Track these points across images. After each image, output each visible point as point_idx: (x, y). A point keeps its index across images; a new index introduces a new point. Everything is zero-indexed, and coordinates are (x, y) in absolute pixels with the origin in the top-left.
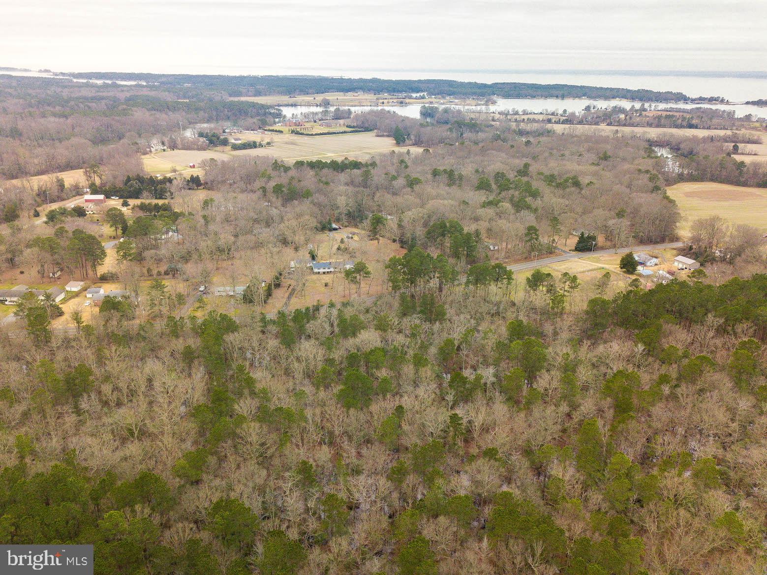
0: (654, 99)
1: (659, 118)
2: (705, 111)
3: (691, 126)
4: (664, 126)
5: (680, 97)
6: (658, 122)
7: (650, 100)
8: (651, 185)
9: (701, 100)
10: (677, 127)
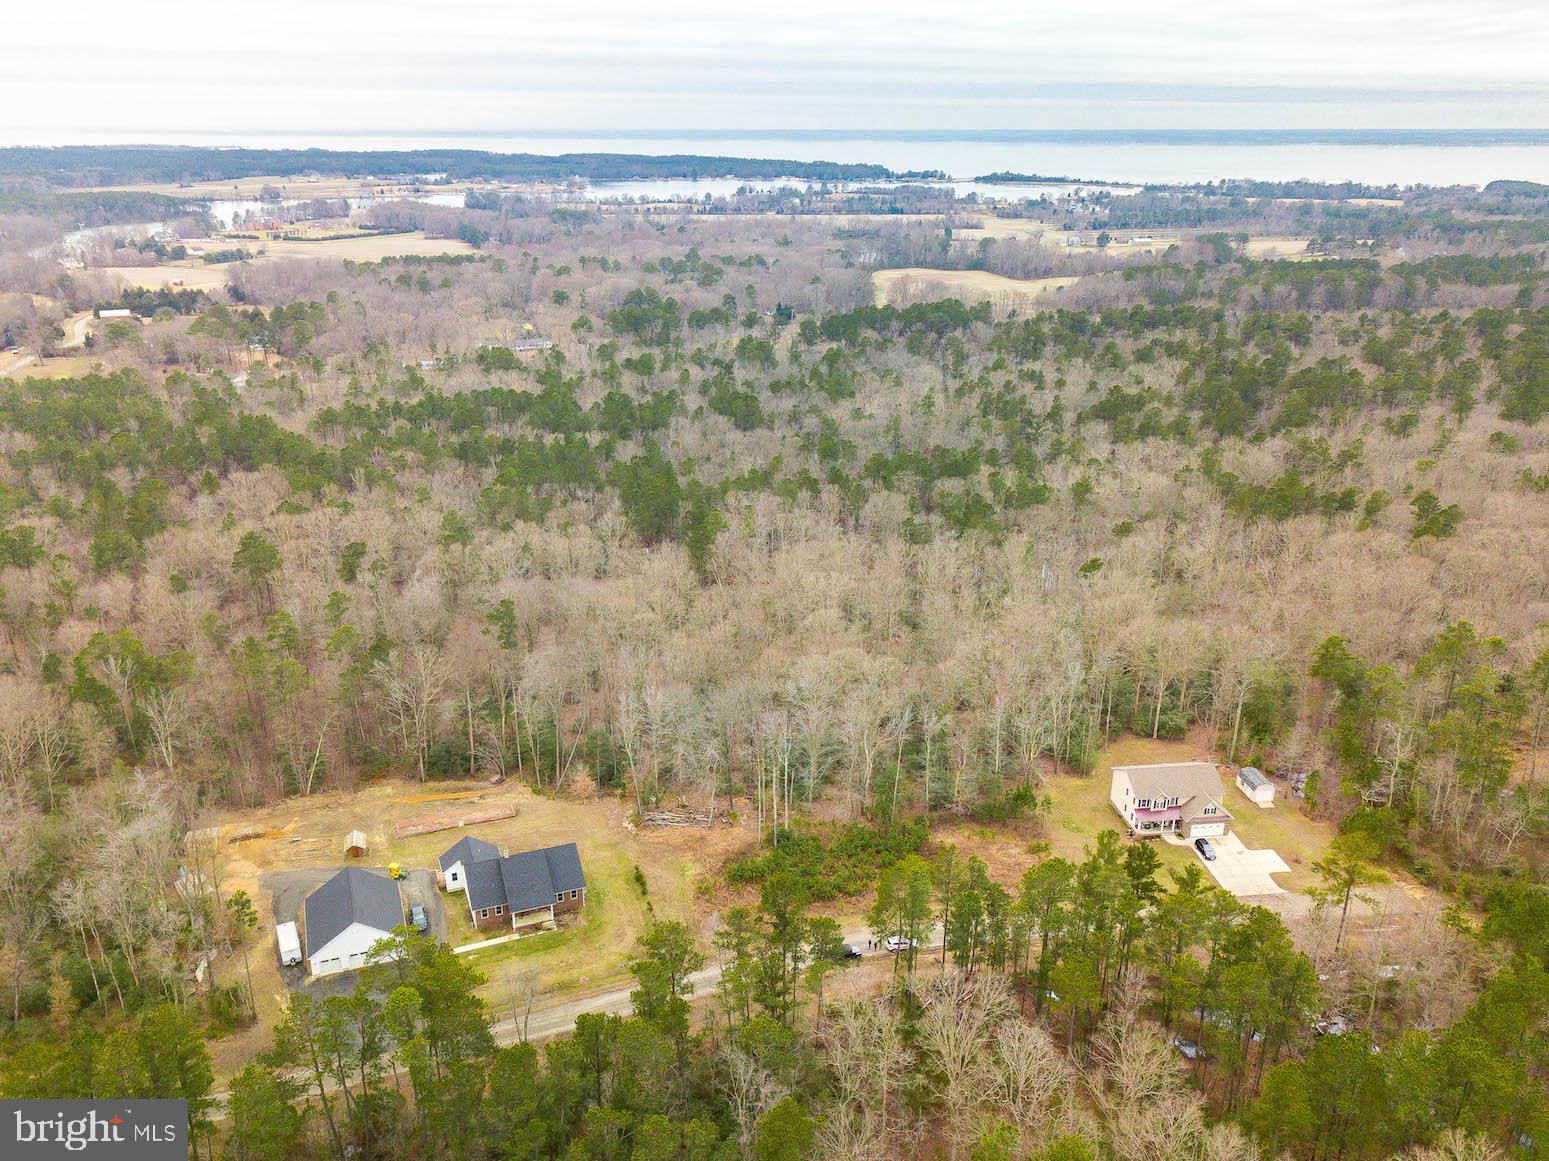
0: (840, 176)
1: (850, 201)
2: (914, 191)
3: (894, 211)
4: (858, 212)
5: (880, 173)
6: (848, 207)
7: (834, 177)
9: (911, 175)
10: (874, 212)
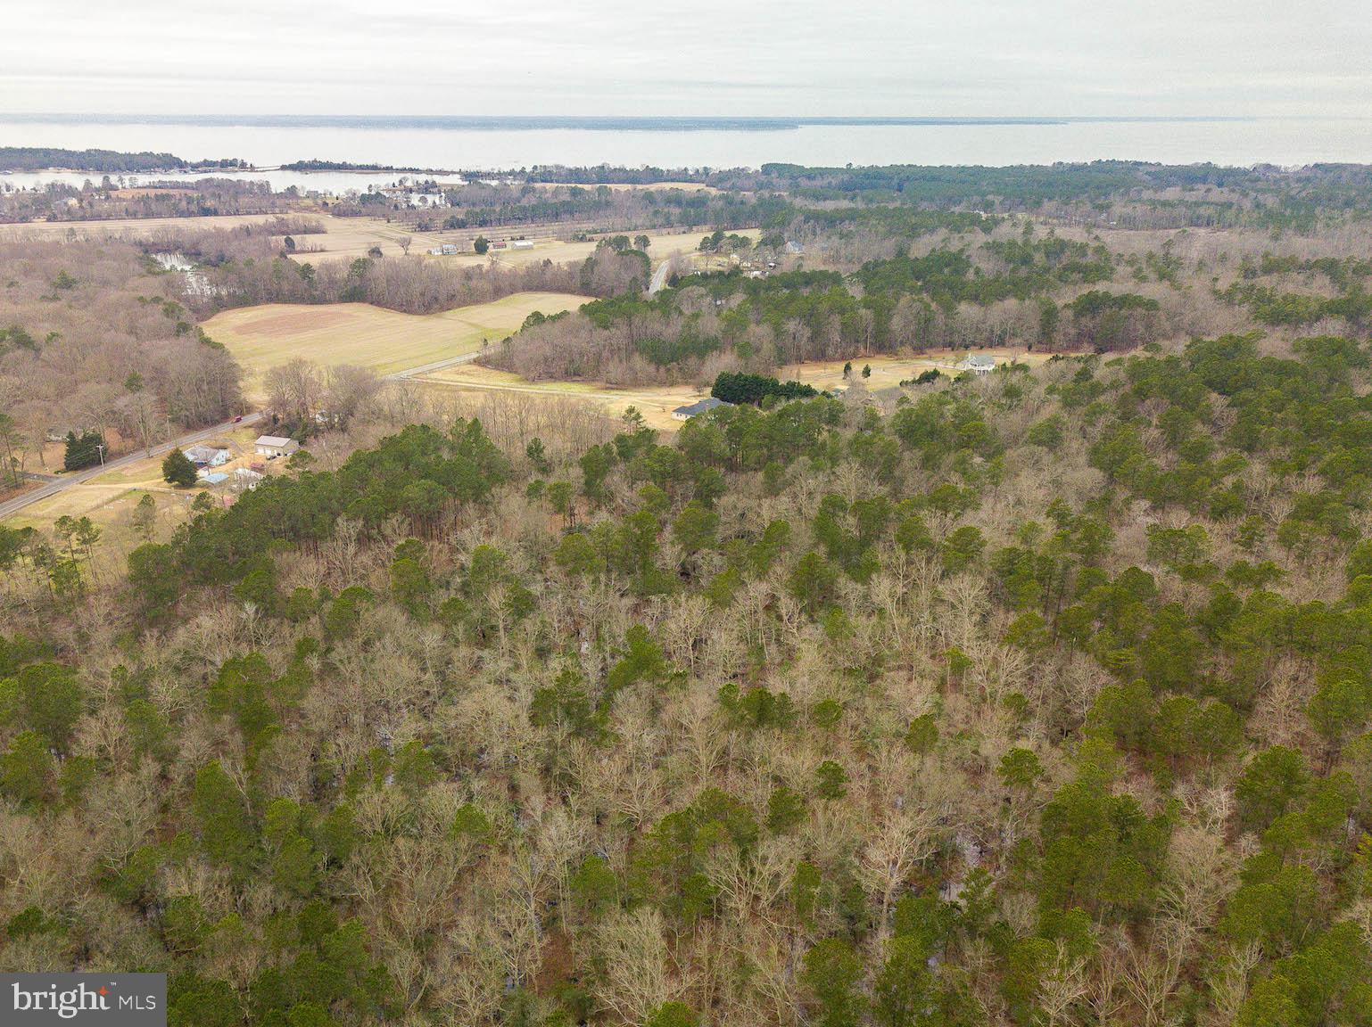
0: (123, 166)
1: (145, 200)
2: (221, 185)
3: (206, 212)
4: (159, 215)
5: (169, 163)
6: (146, 207)
7: (116, 168)
8: (171, 323)
9: (208, 165)
10: (182, 214)
